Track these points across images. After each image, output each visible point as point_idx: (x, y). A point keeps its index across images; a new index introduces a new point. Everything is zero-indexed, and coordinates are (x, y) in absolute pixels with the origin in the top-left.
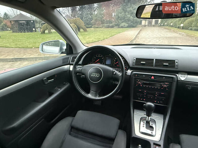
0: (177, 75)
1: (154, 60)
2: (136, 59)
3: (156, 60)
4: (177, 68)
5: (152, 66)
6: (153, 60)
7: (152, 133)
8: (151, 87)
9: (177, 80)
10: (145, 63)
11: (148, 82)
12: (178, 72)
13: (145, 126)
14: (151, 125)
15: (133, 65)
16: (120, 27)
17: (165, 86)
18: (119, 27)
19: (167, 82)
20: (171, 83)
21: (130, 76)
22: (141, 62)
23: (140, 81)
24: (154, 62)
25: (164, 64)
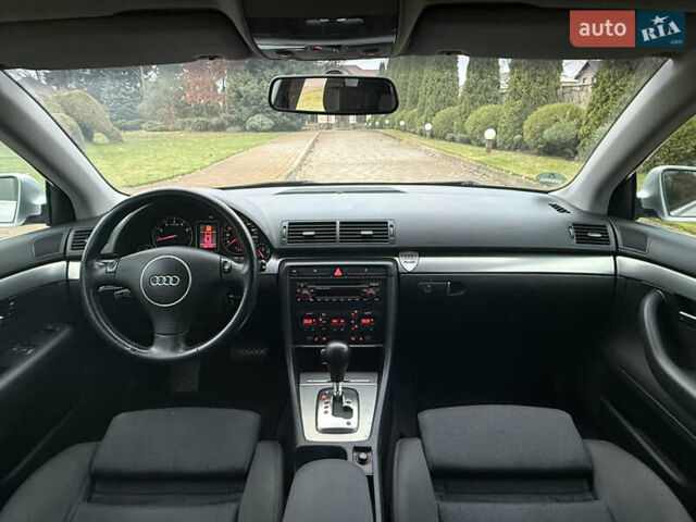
0: (396, 259)
1: (338, 225)
2: (290, 224)
3: (341, 223)
4: (393, 242)
5: (333, 239)
6: (335, 223)
7: (349, 424)
8: (338, 301)
9: (399, 273)
10: (313, 233)
11: (328, 288)
12: (397, 252)
13: (330, 410)
14: (345, 404)
15: (283, 243)
16: (248, 128)
17: (371, 291)
18: (245, 130)
19: (372, 280)
20: (384, 283)
21: (277, 275)
22: (302, 231)
23: (305, 287)
24: (338, 228)
25: (363, 233)
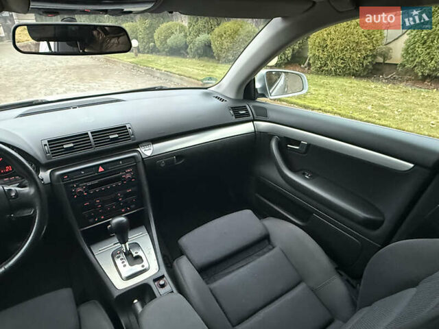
0: (138, 149)
1: (90, 135)
2: (49, 141)
3: (92, 133)
4: (134, 139)
5: (90, 146)
6: (87, 134)
7: (143, 266)
9: (143, 159)
10: (72, 145)
11: (96, 182)
12: (137, 145)
13: (126, 263)
14: (135, 255)
15: (48, 158)
17: (128, 176)
19: (128, 168)
20: (135, 168)
21: (51, 184)
22: (62, 145)
23: (78, 186)
24: (91, 137)
25: (111, 137)
